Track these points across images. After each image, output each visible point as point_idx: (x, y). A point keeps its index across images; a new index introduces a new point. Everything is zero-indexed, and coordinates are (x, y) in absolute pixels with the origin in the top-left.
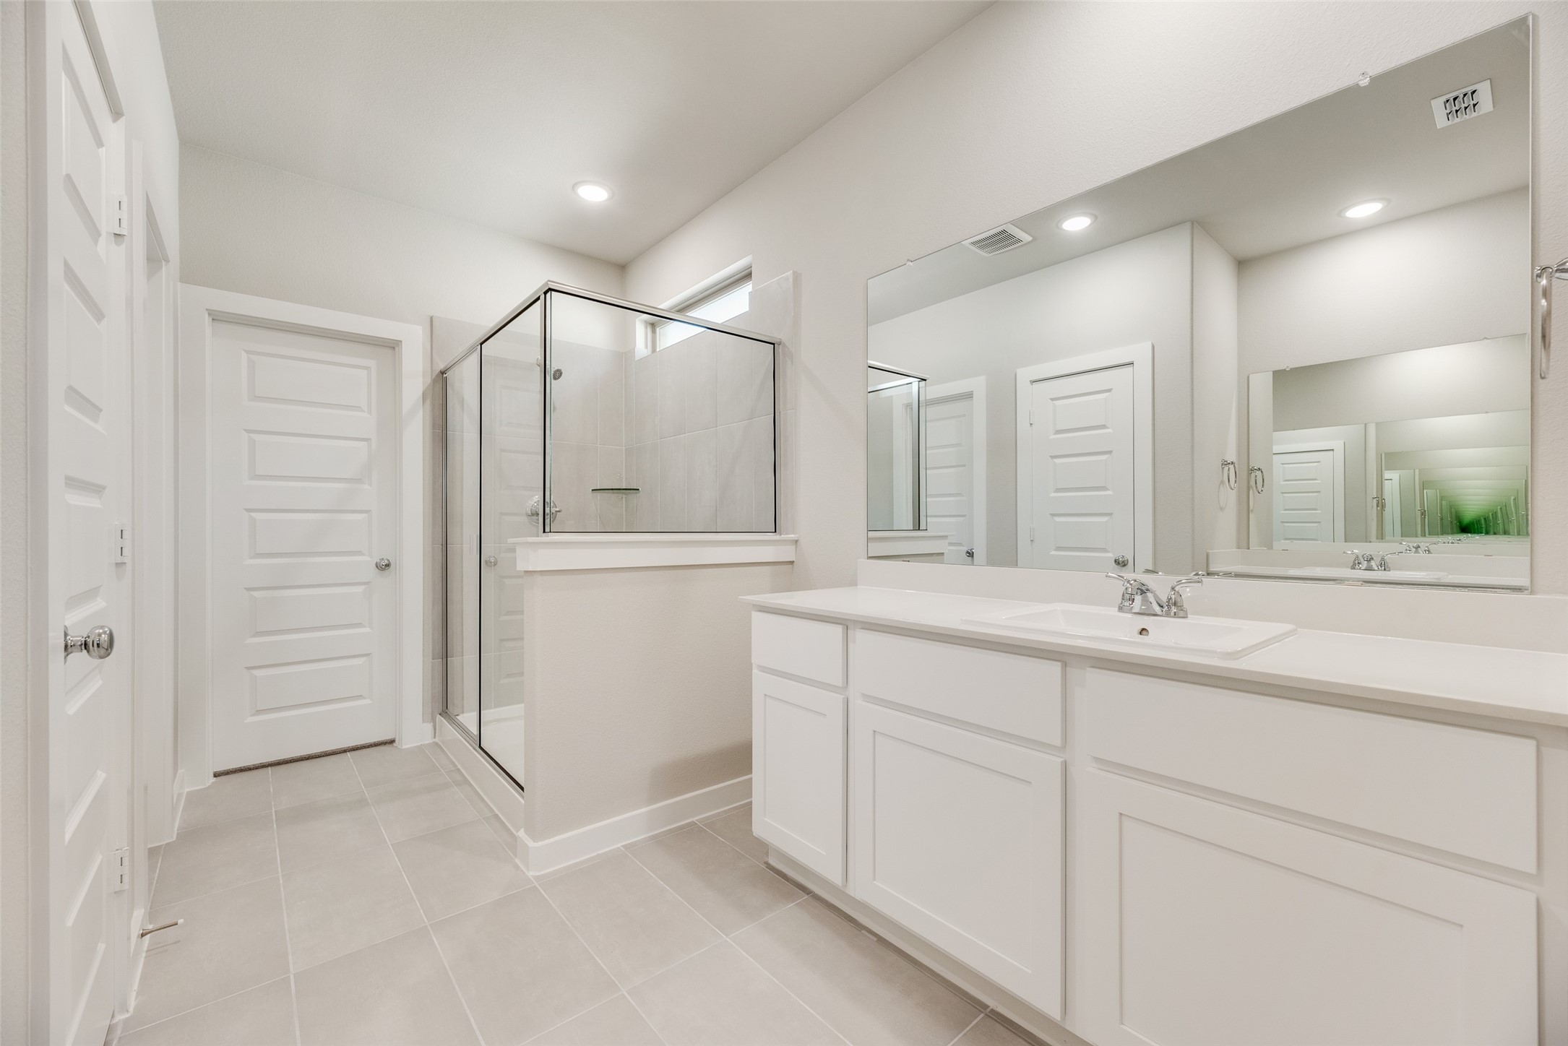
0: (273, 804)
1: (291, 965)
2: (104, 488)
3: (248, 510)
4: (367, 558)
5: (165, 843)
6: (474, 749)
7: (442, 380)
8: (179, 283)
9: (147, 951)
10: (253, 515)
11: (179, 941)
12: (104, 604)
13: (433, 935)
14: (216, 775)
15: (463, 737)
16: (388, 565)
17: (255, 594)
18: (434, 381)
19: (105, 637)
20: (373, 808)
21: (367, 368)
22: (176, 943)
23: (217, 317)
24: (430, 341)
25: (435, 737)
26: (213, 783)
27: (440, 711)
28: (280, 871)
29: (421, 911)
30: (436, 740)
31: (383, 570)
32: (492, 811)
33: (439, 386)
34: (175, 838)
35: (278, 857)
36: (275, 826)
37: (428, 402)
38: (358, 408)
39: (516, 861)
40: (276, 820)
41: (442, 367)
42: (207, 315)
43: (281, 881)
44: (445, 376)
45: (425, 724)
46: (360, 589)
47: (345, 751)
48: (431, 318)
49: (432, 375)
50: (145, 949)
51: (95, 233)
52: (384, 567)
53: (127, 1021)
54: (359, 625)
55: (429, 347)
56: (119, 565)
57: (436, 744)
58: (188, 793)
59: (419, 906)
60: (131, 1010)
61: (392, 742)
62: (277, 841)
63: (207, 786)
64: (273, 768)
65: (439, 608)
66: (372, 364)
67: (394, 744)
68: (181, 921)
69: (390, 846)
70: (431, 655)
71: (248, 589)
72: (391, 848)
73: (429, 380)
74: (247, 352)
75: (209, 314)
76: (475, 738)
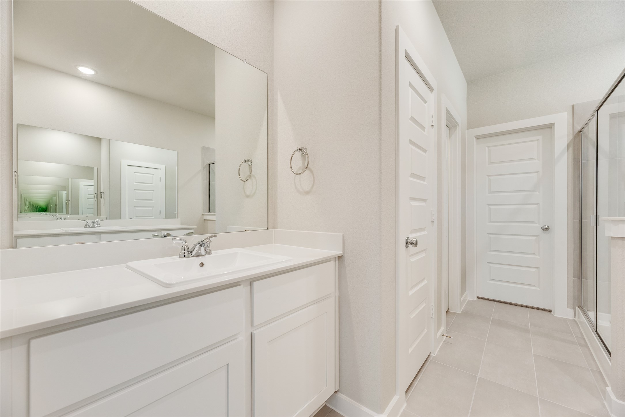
0: (492, 315)
1: (479, 373)
2: (427, 200)
3: (488, 205)
4: (537, 225)
5: (458, 312)
6: (593, 331)
7: (580, 135)
8: (466, 130)
9: (444, 341)
10: (490, 206)
11: (452, 344)
12: (427, 233)
13: (539, 403)
14: (478, 298)
15: (588, 323)
16: (548, 229)
17: (491, 236)
18: (575, 138)
19: (415, 241)
20: (531, 335)
21: (538, 140)
22: (451, 343)
23: (478, 138)
24: (572, 117)
25: (575, 317)
26: (476, 300)
27: (579, 305)
28: (487, 339)
29: (537, 390)
30: (576, 319)
31: (546, 230)
32: (598, 368)
33: (578, 139)
34: (460, 312)
35: (488, 334)
36: (490, 323)
37: (571, 149)
38: (533, 159)
39: (605, 402)
40: (492, 321)
41: (579, 128)
42: (474, 138)
43: (486, 343)
44: (581, 133)
45: (569, 309)
46: (534, 238)
47: (526, 307)
48: (573, 106)
49: (573, 135)
50: (444, 340)
51: (423, 128)
52: (546, 229)
53: (434, 357)
54: (533, 254)
55: (572, 121)
56: (433, 222)
57: (575, 321)
58: (469, 300)
59: (537, 387)
60: (435, 354)
61: (550, 311)
62: (489, 328)
63: (474, 300)
64: (497, 303)
65: (578, 252)
66: (540, 138)
67: (551, 313)
68: (452, 337)
69: (533, 354)
70: (572, 275)
71: (488, 234)
72: (533, 355)
73: (571, 137)
74: (488, 147)
75: (475, 138)
76: (594, 325)
